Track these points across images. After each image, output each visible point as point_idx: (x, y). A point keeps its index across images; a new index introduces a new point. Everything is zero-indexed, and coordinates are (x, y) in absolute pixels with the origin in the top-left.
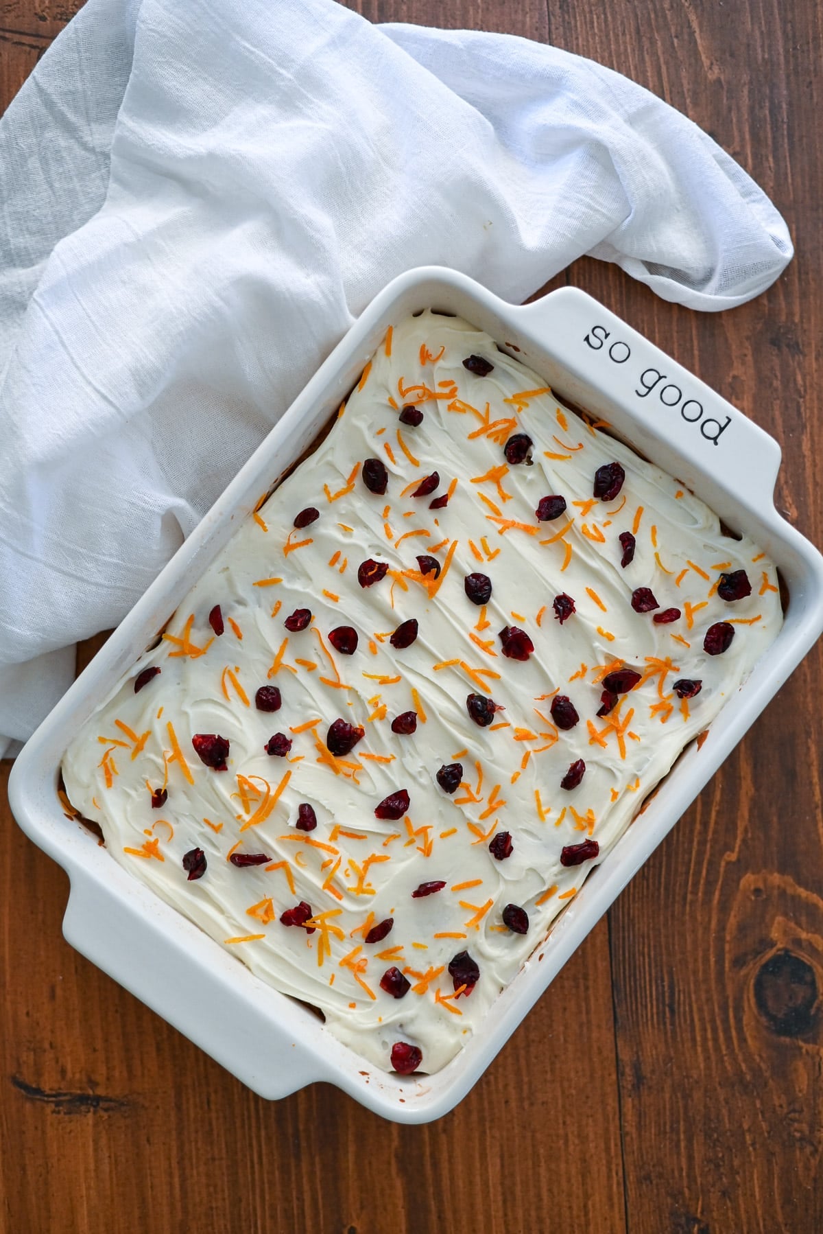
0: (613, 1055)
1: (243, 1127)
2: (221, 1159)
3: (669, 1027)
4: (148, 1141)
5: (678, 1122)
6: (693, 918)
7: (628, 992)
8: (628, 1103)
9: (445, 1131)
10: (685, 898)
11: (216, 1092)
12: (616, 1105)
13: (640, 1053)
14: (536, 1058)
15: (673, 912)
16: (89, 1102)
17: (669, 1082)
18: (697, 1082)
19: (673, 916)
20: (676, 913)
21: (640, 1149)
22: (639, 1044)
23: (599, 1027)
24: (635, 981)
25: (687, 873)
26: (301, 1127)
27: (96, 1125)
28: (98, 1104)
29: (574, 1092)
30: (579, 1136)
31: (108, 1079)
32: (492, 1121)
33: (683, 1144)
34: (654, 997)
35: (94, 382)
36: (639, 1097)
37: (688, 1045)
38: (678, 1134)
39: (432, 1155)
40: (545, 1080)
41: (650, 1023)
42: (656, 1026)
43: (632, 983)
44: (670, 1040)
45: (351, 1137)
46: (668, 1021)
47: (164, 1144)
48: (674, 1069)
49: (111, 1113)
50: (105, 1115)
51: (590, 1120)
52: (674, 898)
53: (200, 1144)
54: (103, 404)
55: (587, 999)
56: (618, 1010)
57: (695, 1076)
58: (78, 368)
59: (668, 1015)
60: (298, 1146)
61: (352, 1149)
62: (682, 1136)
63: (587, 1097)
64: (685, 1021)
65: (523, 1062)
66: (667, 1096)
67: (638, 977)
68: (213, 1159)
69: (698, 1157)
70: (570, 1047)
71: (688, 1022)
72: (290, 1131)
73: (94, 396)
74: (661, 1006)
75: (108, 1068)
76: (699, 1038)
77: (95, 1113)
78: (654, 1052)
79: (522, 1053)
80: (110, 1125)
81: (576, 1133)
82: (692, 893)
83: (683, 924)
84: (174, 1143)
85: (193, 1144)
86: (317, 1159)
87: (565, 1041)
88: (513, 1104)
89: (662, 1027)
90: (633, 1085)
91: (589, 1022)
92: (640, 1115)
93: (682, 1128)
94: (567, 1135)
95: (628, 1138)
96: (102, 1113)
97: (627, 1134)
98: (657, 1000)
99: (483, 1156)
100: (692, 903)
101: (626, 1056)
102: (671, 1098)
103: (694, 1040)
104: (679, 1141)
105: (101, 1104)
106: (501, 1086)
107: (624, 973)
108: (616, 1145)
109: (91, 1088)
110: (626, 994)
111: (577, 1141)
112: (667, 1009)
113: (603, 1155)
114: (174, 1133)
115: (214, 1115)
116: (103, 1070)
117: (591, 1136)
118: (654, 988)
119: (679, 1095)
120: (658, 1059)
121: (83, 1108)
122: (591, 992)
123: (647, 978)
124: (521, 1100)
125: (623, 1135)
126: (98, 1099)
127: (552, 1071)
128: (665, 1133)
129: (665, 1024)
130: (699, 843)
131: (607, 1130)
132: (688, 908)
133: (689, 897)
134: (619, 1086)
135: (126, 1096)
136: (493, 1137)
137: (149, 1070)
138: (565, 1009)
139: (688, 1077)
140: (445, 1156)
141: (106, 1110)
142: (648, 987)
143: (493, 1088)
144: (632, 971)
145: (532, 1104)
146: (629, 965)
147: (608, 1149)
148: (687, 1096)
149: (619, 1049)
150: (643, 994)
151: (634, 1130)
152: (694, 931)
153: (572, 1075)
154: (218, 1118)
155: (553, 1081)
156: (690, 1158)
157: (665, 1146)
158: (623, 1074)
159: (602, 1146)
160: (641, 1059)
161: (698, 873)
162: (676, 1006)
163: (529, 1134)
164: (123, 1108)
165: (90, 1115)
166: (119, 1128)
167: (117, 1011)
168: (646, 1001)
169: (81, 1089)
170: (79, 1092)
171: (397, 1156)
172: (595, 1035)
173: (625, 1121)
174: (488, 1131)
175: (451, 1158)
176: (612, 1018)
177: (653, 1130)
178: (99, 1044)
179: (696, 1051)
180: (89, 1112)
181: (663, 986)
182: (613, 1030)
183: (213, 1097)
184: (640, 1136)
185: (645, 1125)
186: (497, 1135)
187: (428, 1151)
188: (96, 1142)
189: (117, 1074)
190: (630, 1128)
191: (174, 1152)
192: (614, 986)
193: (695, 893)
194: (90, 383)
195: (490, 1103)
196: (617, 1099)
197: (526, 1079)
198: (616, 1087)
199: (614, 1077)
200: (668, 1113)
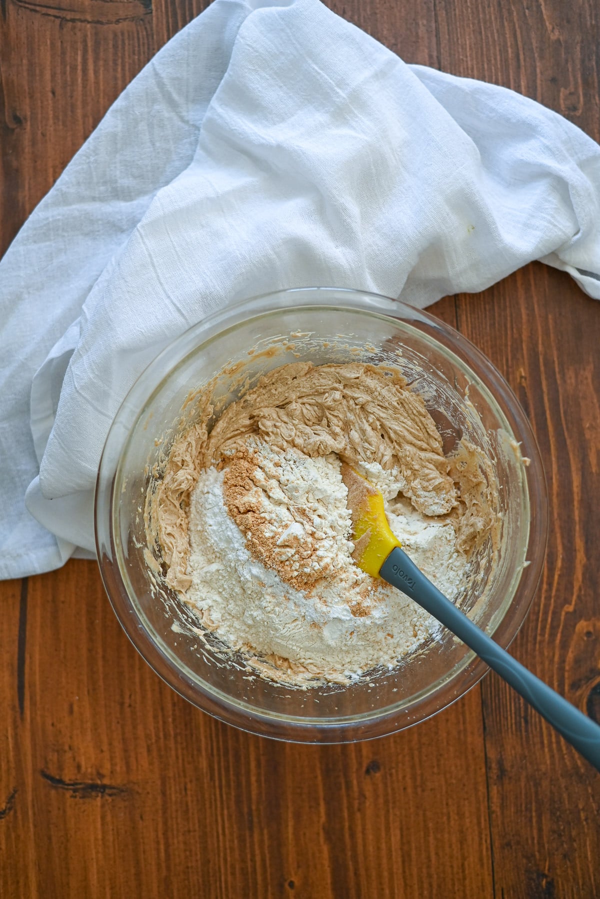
0: (483, 755)
1: (211, 807)
2: (195, 831)
3: (524, 734)
4: (141, 817)
5: (531, 804)
6: (541, 653)
7: (494, 707)
8: (494, 790)
9: (359, 810)
10: (535, 638)
11: (191, 781)
12: (485, 791)
13: (503, 753)
14: (426, 756)
15: (527, 649)
16: (98, 789)
17: (524, 774)
18: (545, 774)
19: (526, 652)
20: (529, 649)
21: (503, 823)
22: (502, 746)
23: (472, 733)
24: (499, 699)
25: (537, 620)
26: (254, 807)
27: (103, 806)
28: (104, 790)
29: (454, 781)
30: (458, 814)
31: (112, 772)
32: (394, 803)
33: (534, 820)
34: (513, 711)
35: (172, 297)
36: (502, 785)
37: (538, 746)
38: (531, 811)
39: (350, 828)
40: (433, 773)
41: (510, 730)
42: (514, 732)
43: (497, 701)
44: (524, 743)
45: (290, 815)
46: (523, 729)
47: (153, 820)
48: (528, 764)
49: (114, 797)
50: (110, 799)
51: (466, 802)
52: (527, 638)
53: (179, 820)
54: (176, 315)
55: (463, 713)
56: (486, 721)
57: (544, 770)
58: (161, 284)
59: (523, 724)
60: (251, 822)
61: (291, 823)
62: (534, 814)
63: (464, 785)
64: (536, 728)
65: (416, 759)
66: (523, 784)
67: (501, 696)
68: (189, 831)
69: (546, 828)
70: (451, 749)
71: (538, 730)
72: (246, 810)
73: (171, 307)
74: (518, 718)
75: (112, 764)
76: (546, 742)
77: (102, 797)
78: (513, 752)
79: (416, 753)
80: (114, 806)
81: (456, 812)
82: (541, 635)
83: (534, 657)
84: (160, 820)
85: (174, 820)
86: (265, 831)
87: (448, 744)
88: (410, 790)
89: (519, 733)
90: (498, 776)
91: (465, 730)
92: (503, 798)
93: (534, 808)
94: (449, 813)
95: (494, 815)
96: (108, 797)
97: (493, 812)
98: (515, 713)
99: (388, 829)
100: (541, 642)
101: (492, 755)
102: (525, 785)
103: (542, 743)
104: (531, 817)
105: (107, 791)
106: (400, 777)
107: (491, 693)
108: (485, 820)
109: (99, 779)
110: (492, 710)
111: (456, 818)
112: (522, 720)
113: (476, 828)
114: (160, 812)
115: (189, 799)
116: (108, 765)
117: (467, 814)
118: (513, 705)
119: (532, 783)
120: (516, 757)
121: (94, 794)
122: (466, 708)
123: (508, 698)
124: (415, 787)
125: (490, 813)
126: (104, 787)
127: (438, 765)
128: (521, 811)
129: (521, 731)
130: (545, 598)
131: (478, 809)
132: (537, 646)
133: (539, 638)
134: (487, 777)
135: (124, 785)
136: (395, 815)
137: (142, 766)
138: (447, 720)
139: (538, 770)
140: (359, 828)
141: (110, 795)
142: (508, 704)
143: (394, 778)
144: (497, 693)
145: (423, 791)
146: (495, 688)
147: (479, 823)
148: (537, 785)
149: (487, 750)
150: (505, 710)
151: (498, 810)
152: (542, 663)
153: (453, 768)
154: (192, 801)
155: (439, 774)
156: (540, 830)
157: (521, 821)
158: (490, 768)
159: (475, 821)
160: (503, 757)
161: (545, 620)
162: (529, 718)
163: (421, 813)
164: (123, 794)
165: (99, 799)
166: (120, 808)
167: (118, 723)
168: (507, 715)
169: (92, 779)
170: (90, 782)
171: (324, 829)
172: (469, 739)
173: (492, 803)
174: (391, 811)
175: (364, 829)
176: (482, 727)
177: (512, 810)
178: (105, 747)
179: (544, 751)
180: (97, 796)
181: (520, 704)
182: (482, 735)
183: (189, 786)
184: (502, 813)
185: (507, 806)
186: (398, 813)
187: (347, 824)
188: (103, 818)
189: (118, 769)
190: (496, 807)
191: (160, 826)
192: (483, 703)
193: (543, 635)
194: (169, 297)
195: (393, 789)
196: (486, 786)
197: (419, 772)
198: (485, 778)
199: (484, 770)
200: (523, 797)
